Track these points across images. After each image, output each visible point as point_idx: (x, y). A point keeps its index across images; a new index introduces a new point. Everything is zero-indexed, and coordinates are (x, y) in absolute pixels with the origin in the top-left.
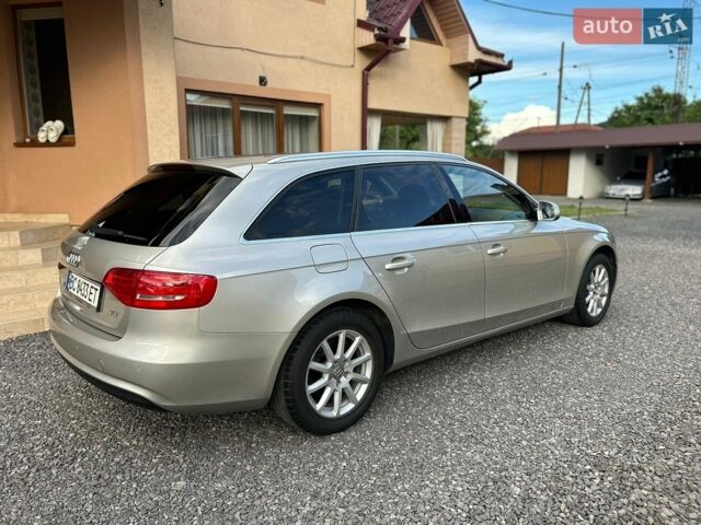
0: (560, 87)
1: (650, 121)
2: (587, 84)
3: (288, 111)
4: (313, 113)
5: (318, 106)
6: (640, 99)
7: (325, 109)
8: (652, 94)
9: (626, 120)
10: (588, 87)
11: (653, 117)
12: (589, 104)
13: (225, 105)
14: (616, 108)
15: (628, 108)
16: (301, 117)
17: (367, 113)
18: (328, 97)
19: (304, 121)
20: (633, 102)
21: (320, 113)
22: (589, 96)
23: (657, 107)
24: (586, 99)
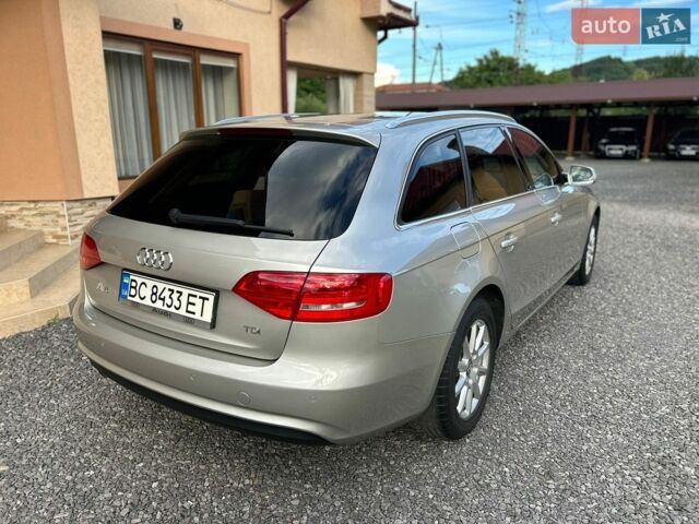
0: (414, 46)
1: (490, 82)
2: (440, 45)
3: (205, 60)
4: (230, 63)
5: (236, 56)
6: (480, 61)
7: (244, 60)
8: (490, 57)
9: (469, 81)
10: (440, 47)
11: (492, 78)
12: (442, 64)
13: (135, 50)
14: (461, 69)
15: (471, 69)
16: (214, 67)
17: (286, 65)
18: (247, 46)
19: (218, 73)
20: (474, 64)
21: (238, 64)
22: (441, 56)
23: (495, 69)
24: (438, 59)
